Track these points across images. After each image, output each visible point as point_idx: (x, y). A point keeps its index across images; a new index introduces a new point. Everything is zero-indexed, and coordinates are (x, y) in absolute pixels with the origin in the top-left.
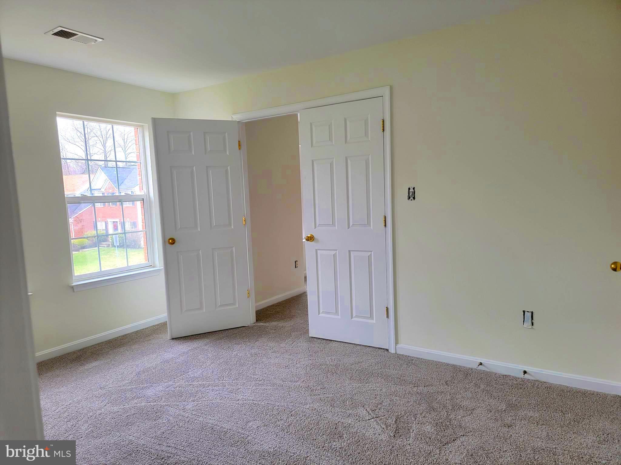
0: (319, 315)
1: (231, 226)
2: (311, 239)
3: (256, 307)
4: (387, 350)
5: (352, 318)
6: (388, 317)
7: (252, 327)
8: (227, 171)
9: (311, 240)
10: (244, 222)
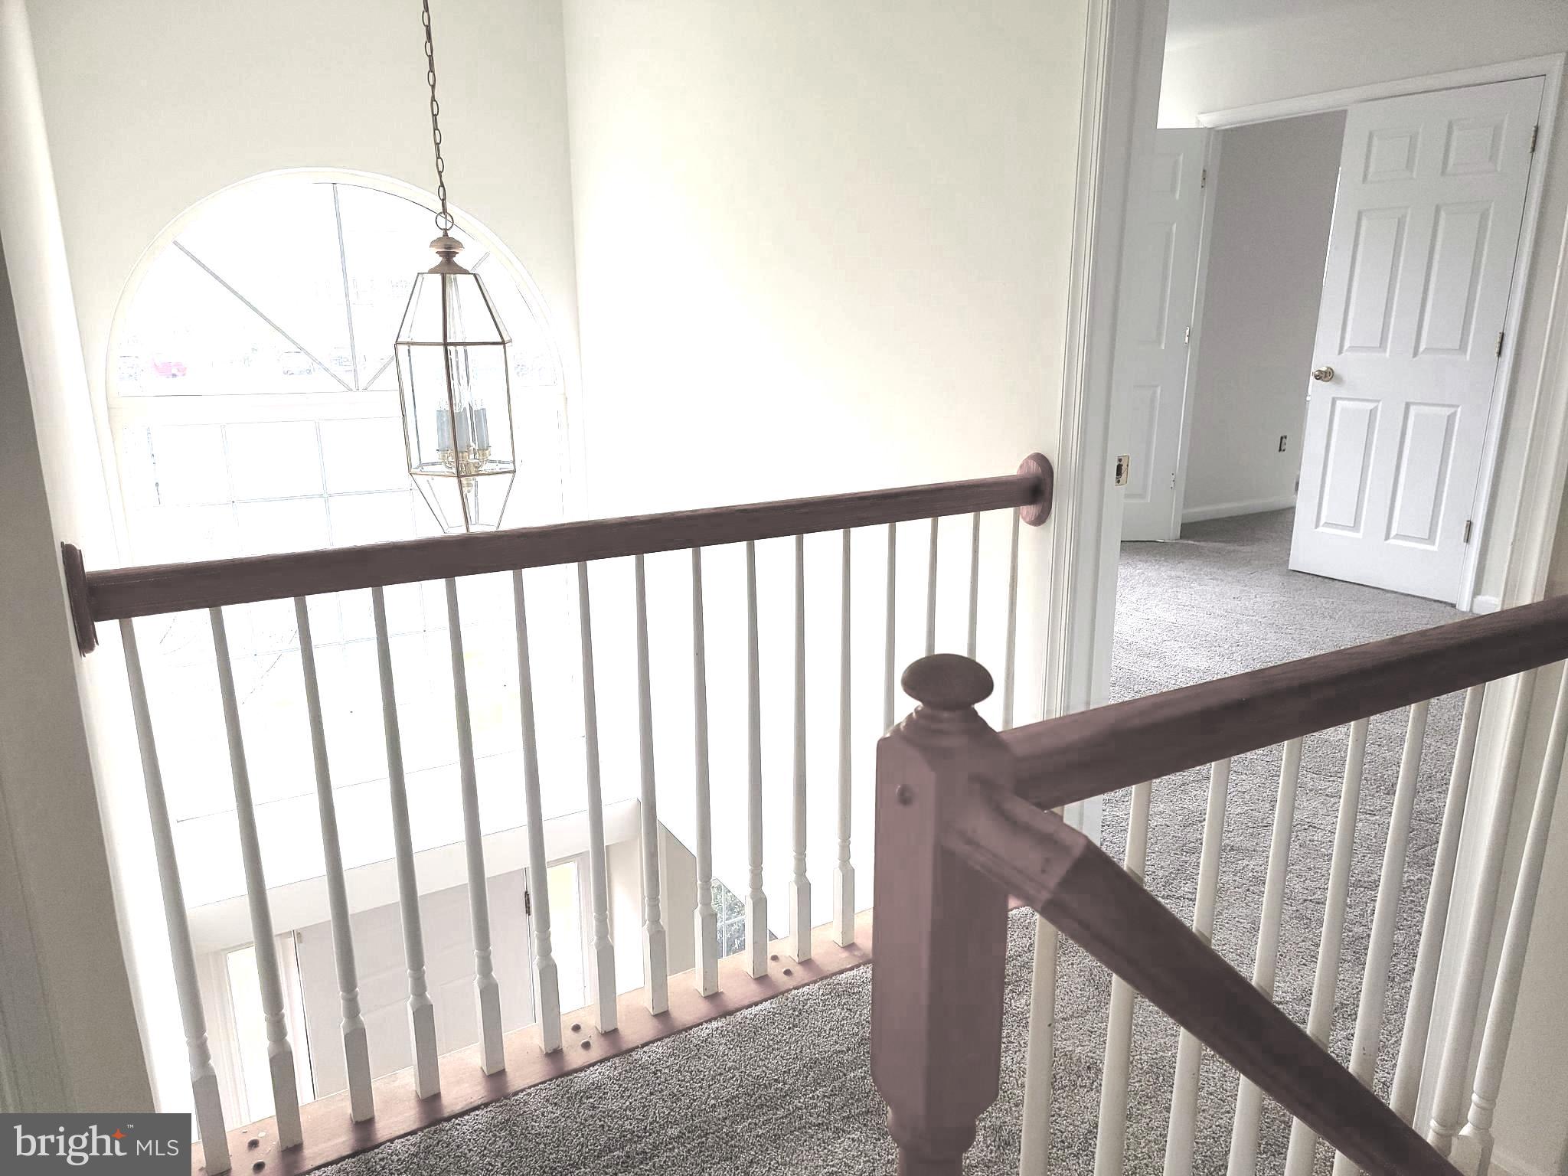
0: (1316, 530)
1: (1160, 344)
2: (1326, 376)
3: (1183, 516)
4: (1453, 606)
5: (1387, 538)
6: (1467, 540)
7: (1172, 545)
8: (1169, 234)
9: (1326, 379)
10: (1187, 338)
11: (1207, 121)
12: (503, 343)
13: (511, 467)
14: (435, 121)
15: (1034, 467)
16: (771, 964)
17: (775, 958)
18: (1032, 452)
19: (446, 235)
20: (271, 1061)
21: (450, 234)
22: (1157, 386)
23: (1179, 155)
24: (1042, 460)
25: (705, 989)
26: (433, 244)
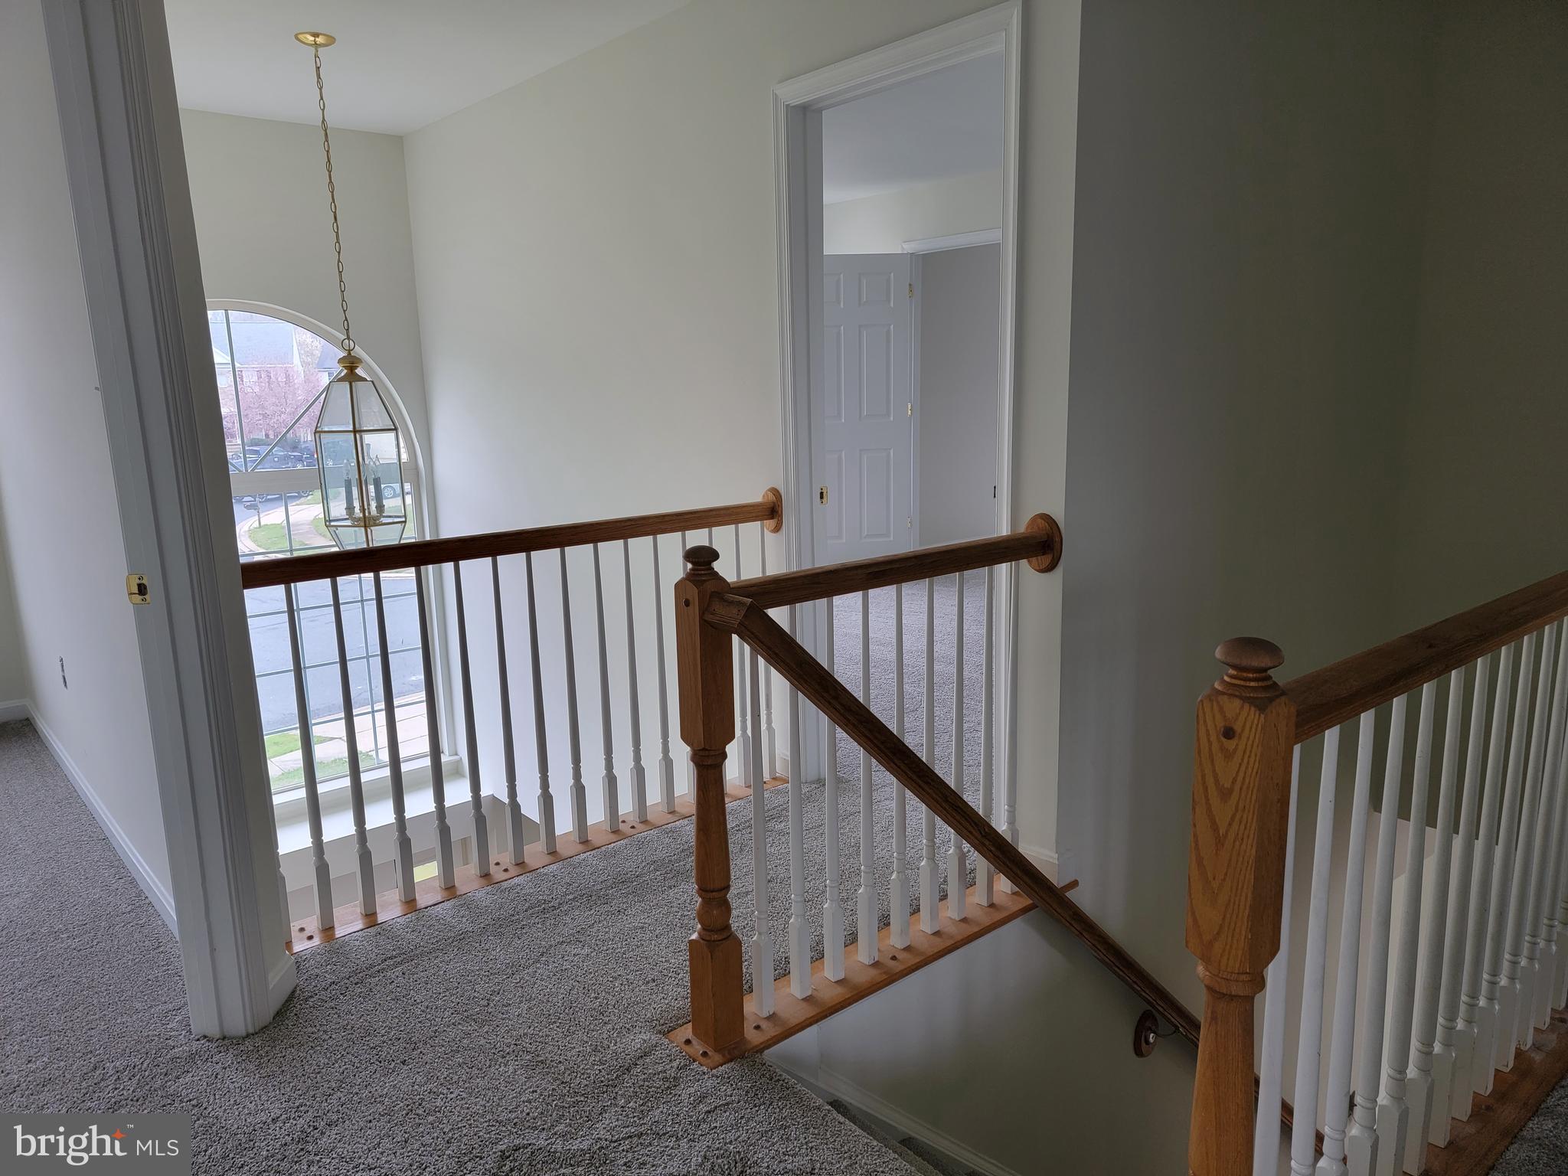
10: (910, 411)
11: (909, 248)
12: (396, 429)
13: (403, 519)
14: (341, 276)
15: (771, 497)
16: (621, 825)
17: (624, 822)
18: (770, 487)
19: (349, 354)
20: (317, 869)
21: (352, 353)
22: (890, 449)
23: (890, 273)
24: (775, 492)
25: (580, 838)
26: (340, 361)
